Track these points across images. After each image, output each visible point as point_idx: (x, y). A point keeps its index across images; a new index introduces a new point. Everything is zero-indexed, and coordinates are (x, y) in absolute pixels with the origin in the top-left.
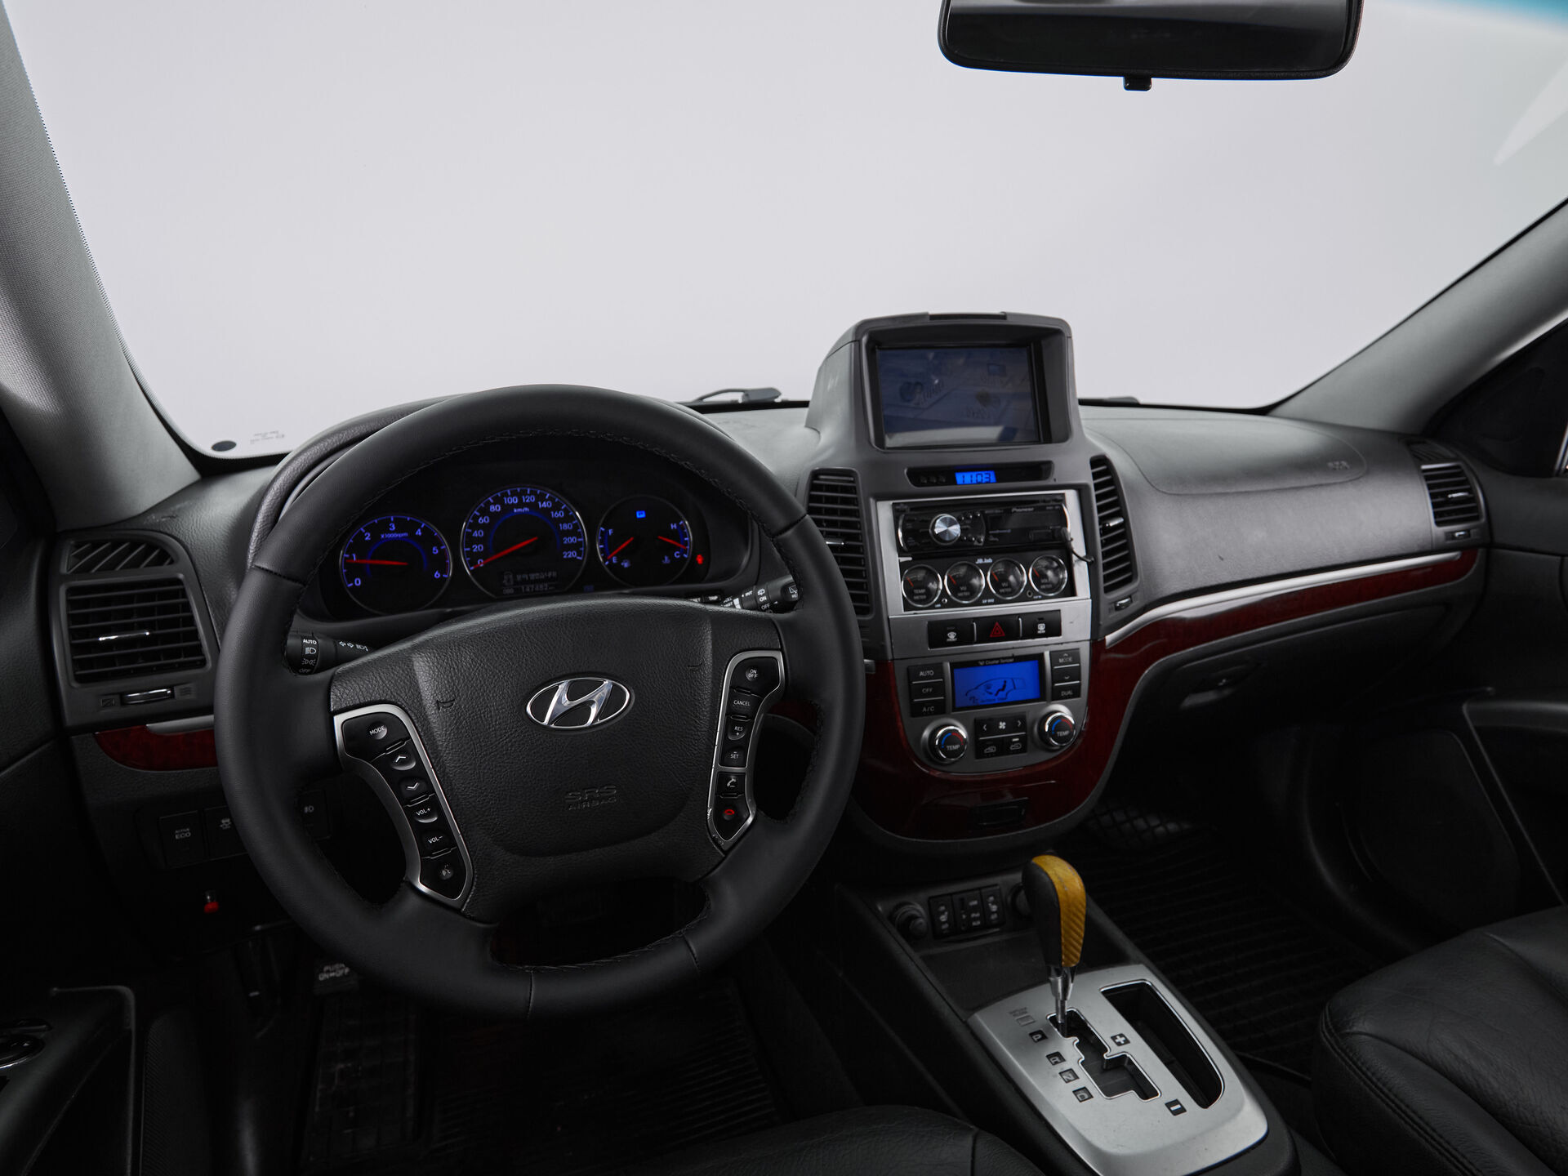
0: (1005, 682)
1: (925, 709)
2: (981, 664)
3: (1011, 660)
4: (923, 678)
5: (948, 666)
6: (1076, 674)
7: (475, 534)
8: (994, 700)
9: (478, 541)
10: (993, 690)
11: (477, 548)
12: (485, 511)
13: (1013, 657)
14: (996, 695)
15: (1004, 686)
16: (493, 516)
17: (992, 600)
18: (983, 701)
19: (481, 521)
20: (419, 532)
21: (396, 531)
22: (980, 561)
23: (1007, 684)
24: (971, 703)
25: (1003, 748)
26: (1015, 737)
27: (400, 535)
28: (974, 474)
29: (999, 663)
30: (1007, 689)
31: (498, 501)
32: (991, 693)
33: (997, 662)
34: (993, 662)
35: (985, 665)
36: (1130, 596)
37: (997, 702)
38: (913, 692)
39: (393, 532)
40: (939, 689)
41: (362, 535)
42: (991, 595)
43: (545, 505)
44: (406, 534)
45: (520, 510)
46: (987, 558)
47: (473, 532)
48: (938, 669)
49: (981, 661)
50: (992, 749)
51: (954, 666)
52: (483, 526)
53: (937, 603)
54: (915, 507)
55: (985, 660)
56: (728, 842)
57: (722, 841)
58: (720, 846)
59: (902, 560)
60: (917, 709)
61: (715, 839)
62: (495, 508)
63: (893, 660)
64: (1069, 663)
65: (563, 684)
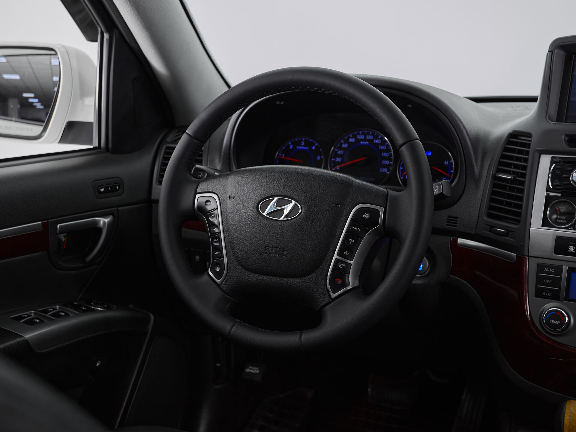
1: (544, 293)
4: (546, 272)
5: (566, 267)
7: (339, 152)
9: (340, 156)
11: (339, 159)
12: (346, 141)
16: (350, 144)
19: (344, 146)
20: (314, 148)
21: (304, 146)
27: (305, 148)
31: (354, 136)
38: (539, 280)
39: (303, 146)
40: (557, 282)
41: (289, 146)
43: (377, 141)
44: (307, 148)
45: (364, 143)
47: (338, 151)
48: (559, 270)
51: (571, 269)
52: (344, 149)
53: (570, 226)
54: (566, 161)
56: (334, 295)
57: (331, 293)
58: (330, 295)
59: (551, 194)
60: (539, 294)
61: (328, 291)
62: (352, 140)
63: (529, 256)
65: (276, 199)
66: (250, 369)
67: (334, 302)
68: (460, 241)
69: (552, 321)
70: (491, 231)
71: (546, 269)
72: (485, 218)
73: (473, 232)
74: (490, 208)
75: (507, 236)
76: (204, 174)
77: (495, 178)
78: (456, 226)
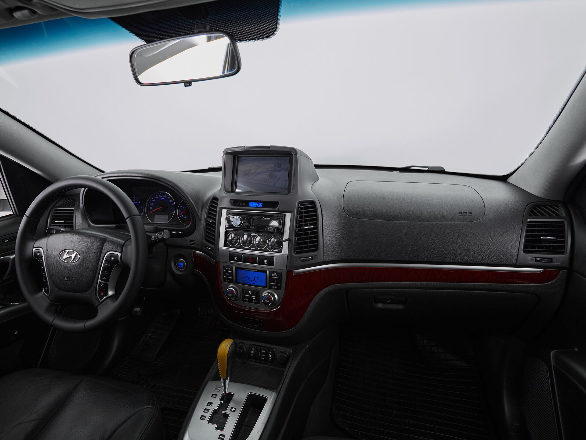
0: (255, 278)
1: (227, 280)
3: (256, 271)
4: (227, 270)
5: (234, 267)
6: (279, 281)
8: (251, 283)
9: (151, 206)
12: (154, 198)
13: (256, 270)
14: (251, 281)
15: (254, 280)
16: (156, 199)
17: (255, 249)
18: (247, 283)
19: (153, 201)
20: (139, 202)
22: (253, 234)
23: (256, 279)
24: (243, 282)
25: (250, 300)
26: (254, 298)
28: (256, 203)
29: (252, 271)
30: (255, 281)
31: (158, 195)
34: (250, 270)
35: (247, 270)
36: (312, 257)
37: (251, 284)
38: (225, 274)
40: (231, 275)
42: (255, 247)
43: (168, 198)
44: (136, 203)
45: (162, 199)
46: (255, 234)
47: (151, 204)
48: (232, 269)
49: (246, 269)
50: (246, 299)
51: (237, 268)
53: (236, 246)
55: (247, 269)
56: (101, 300)
57: (99, 300)
58: (99, 301)
60: (225, 280)
61: (98, 299)
62: (157, 198)
63: (220, 262)
64: (276, 277)
65: (68, 251)
66: (136, 309)
67: (101, 304)
68: (197, 252)
70: (206, 248)
71: (226, 268)
72: (204, 242)
73: (200, 247)
74: (206, 236)
75: (211, 251)
76: (54, 231)
77: (207, 221)
78: (194, 245)
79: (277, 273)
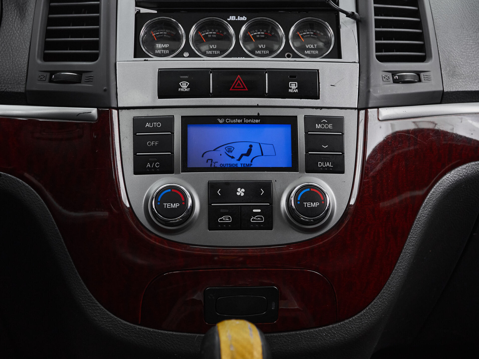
0: (251, 146)
1: (149, 165)
2: (221, 121)
3: (257, 121)
4: (149, 130)
5: (178, 119)
10: (236, 154)
13: (258, 117)
14: (239, 160)
18: (223, 164)
22: (232, 18)
25: (243, 219)
26: (257, 207)
29: (243, 123)
32: (233, 157)
33: (239, 121)
34: (234, 121)
35: (225, 123)
36: (418, 73)
37: (240, 166)
38: (139, 144)
46: (242, 16)
49: (221, 118)
51: (186, 120)
55: (225, 118)
59: (143, 10)
60: (140, 167)
63: (118, 109)
64: (329, 130)
69: (167, 205)
70: (51, 81)
71: (148, 125)
72: (39, 62)
73: (21, 89)
74: (47, 45)
75: (79, 81)
79: (330, 119)
